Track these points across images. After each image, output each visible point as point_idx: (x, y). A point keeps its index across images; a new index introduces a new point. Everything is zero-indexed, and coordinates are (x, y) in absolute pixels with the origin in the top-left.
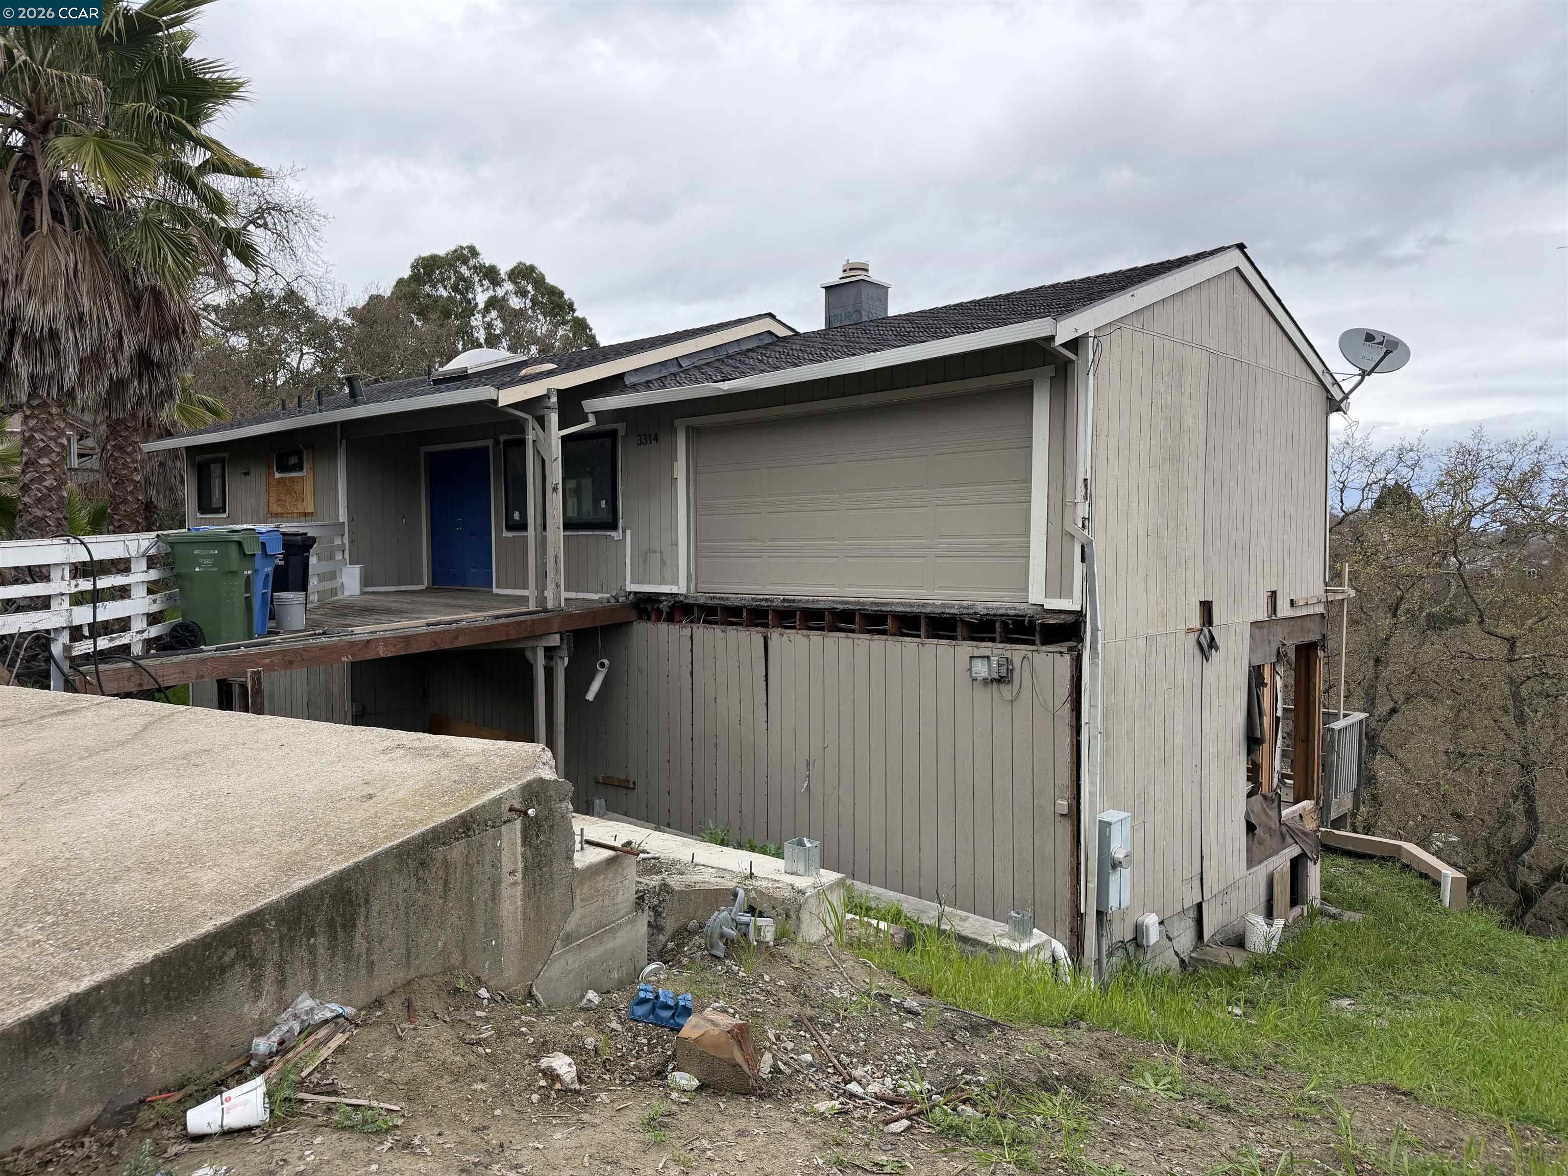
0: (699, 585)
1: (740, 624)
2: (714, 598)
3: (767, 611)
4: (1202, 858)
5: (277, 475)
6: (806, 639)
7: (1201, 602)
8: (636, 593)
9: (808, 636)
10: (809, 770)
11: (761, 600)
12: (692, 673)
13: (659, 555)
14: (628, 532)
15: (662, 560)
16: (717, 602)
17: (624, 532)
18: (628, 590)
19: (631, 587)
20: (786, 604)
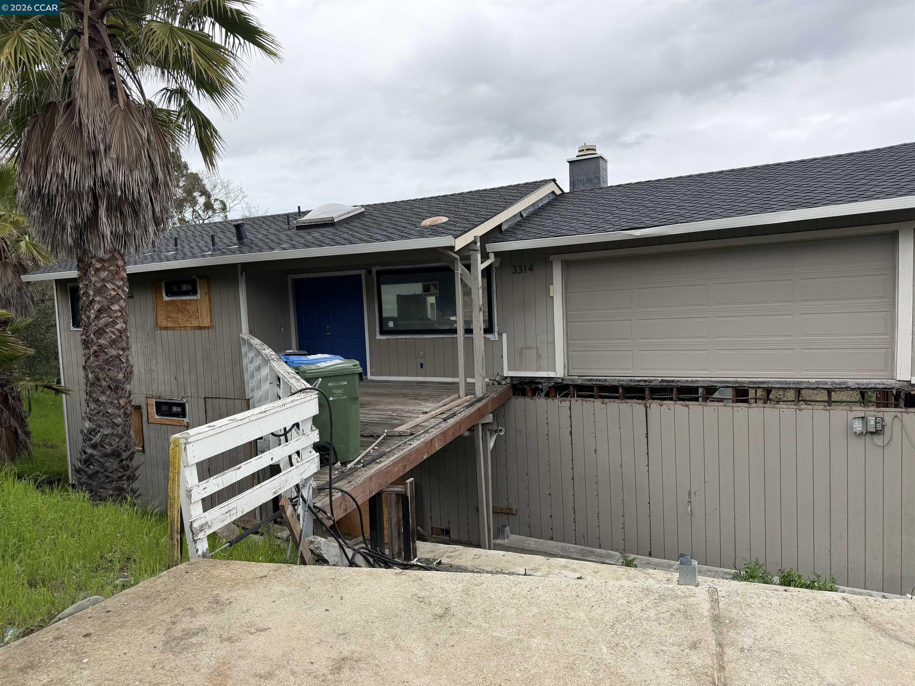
0: (571, 371)
1: (617, 398)
2: (591, 380)
3: (645, 388)
5: (166, 298)
6: (686, 409)
8: (512, 378)
9: (687, 406)
10: (690, 498)
11: (639, 381)
12: (571, 433)
13: (534, 351)
14: (504, 336)
15: (538, 354)
16: (594, 383)
17: (500, 335)
18: (505, 375)
19: (507, 373)
20: (665, 384)
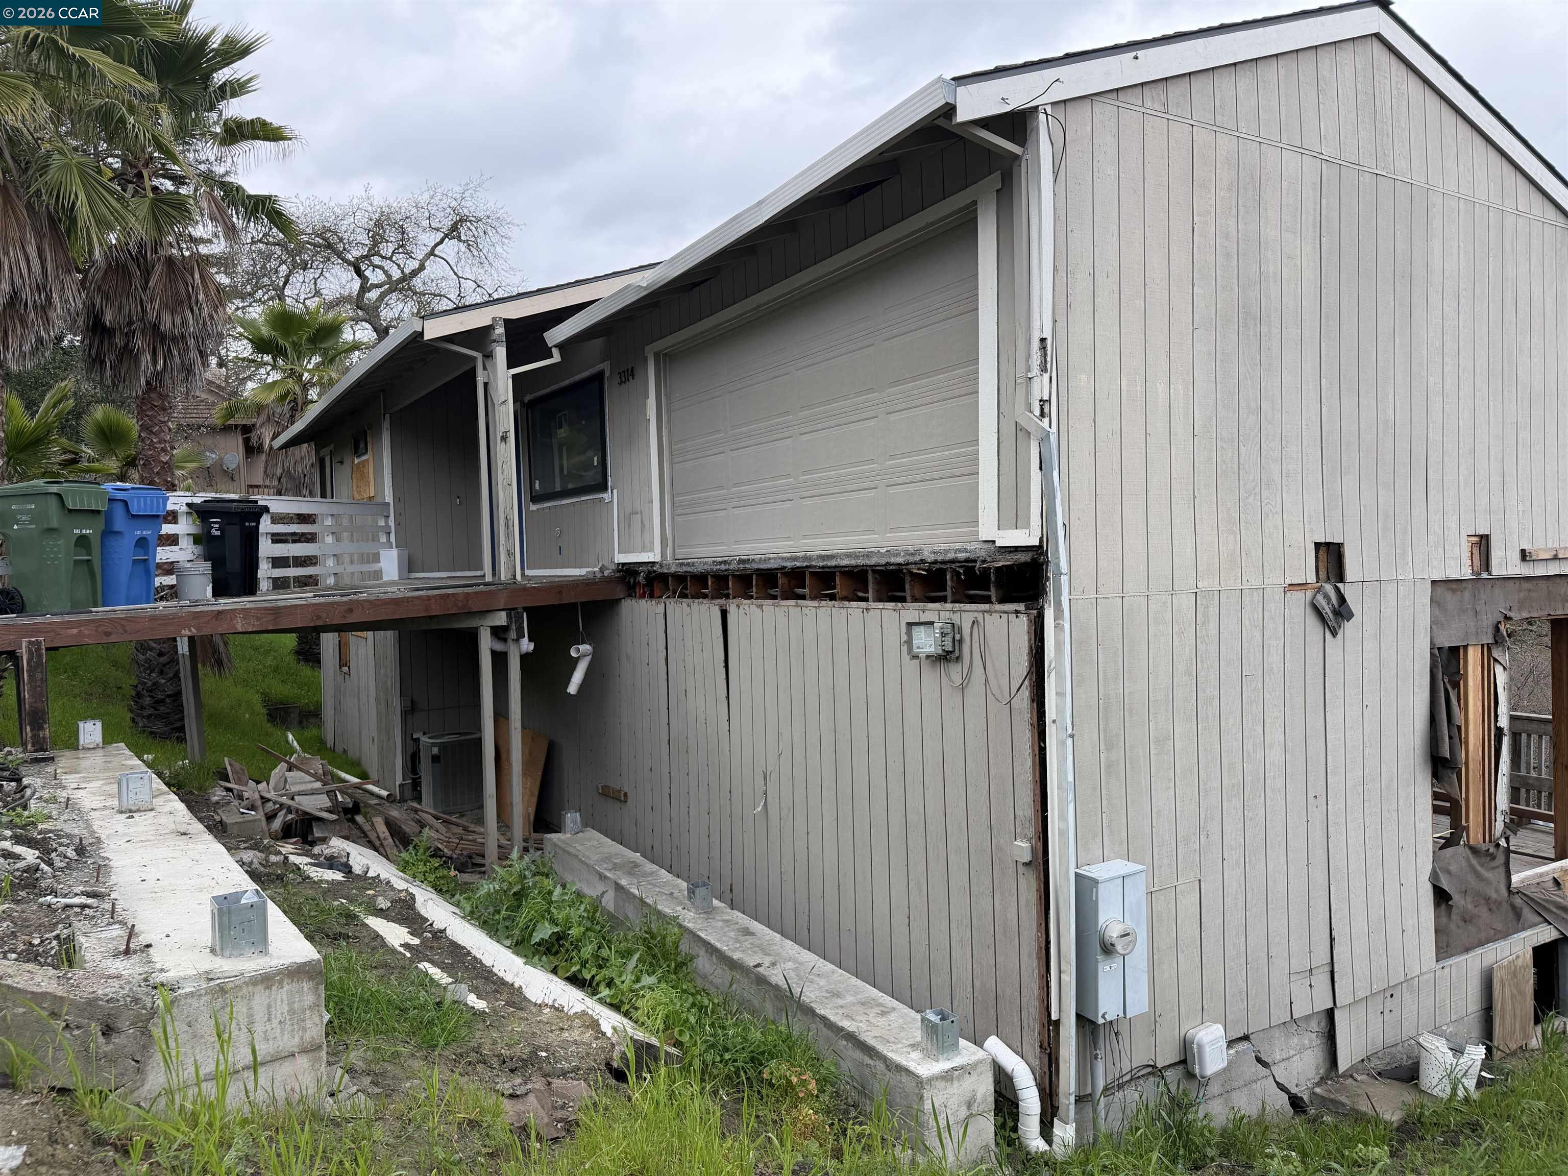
0: (677, 551)
1: (707, 596)
4: (1332, 940)
5: (356, 461)
7: (1318, 545)
8: (622, 564)
9: (761, 606)
10: (766, 784)
11: (721, 563)
12: (666, 660)
13: (639, 515)
14: (615, 491)
15: (641, 522)
16: (687, 569)
17: (612, 492)
18: (615, 561)
